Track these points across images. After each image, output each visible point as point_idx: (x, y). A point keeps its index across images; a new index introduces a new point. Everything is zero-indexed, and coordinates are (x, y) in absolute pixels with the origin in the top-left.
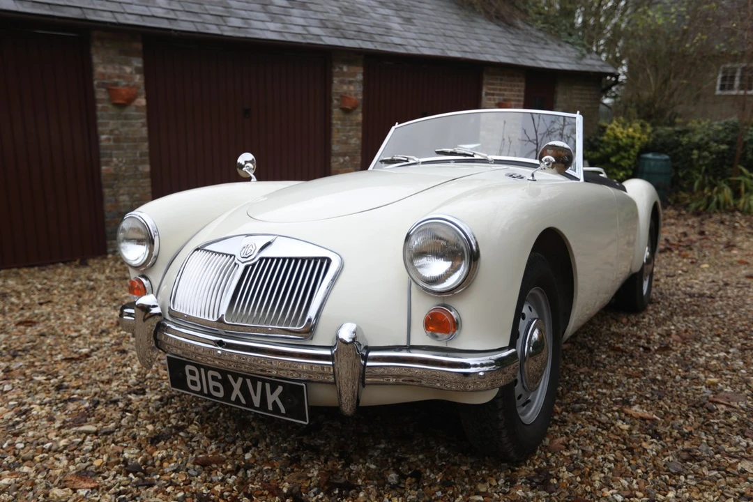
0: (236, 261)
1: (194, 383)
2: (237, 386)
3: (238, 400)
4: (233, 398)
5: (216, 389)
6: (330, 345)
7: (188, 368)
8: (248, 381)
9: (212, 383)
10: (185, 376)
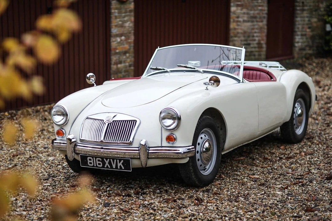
0: (104, 122)
1: (91, 163)
2: (107, 162)
3: (107, 167)
4: (105, 167)
5: (99, 164)
6: (138, 147)
7: (88, 158)
8: (111, 160)
9: (98, 162)
10: (87, 161)
